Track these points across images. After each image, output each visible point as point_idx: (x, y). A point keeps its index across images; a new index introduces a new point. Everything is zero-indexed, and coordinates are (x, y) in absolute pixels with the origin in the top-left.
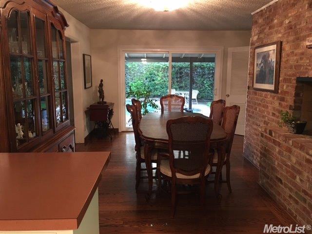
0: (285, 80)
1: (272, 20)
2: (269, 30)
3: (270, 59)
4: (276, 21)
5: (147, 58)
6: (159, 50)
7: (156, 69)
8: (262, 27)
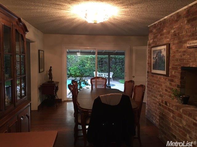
0: (173, 68)
1: (162, 30)
2: (160, 36)
3: (162, 55)
4: (165, 31)
5: (81, 52)
6: (88, 48)
7: (86, 59)
8: (156, 35)
